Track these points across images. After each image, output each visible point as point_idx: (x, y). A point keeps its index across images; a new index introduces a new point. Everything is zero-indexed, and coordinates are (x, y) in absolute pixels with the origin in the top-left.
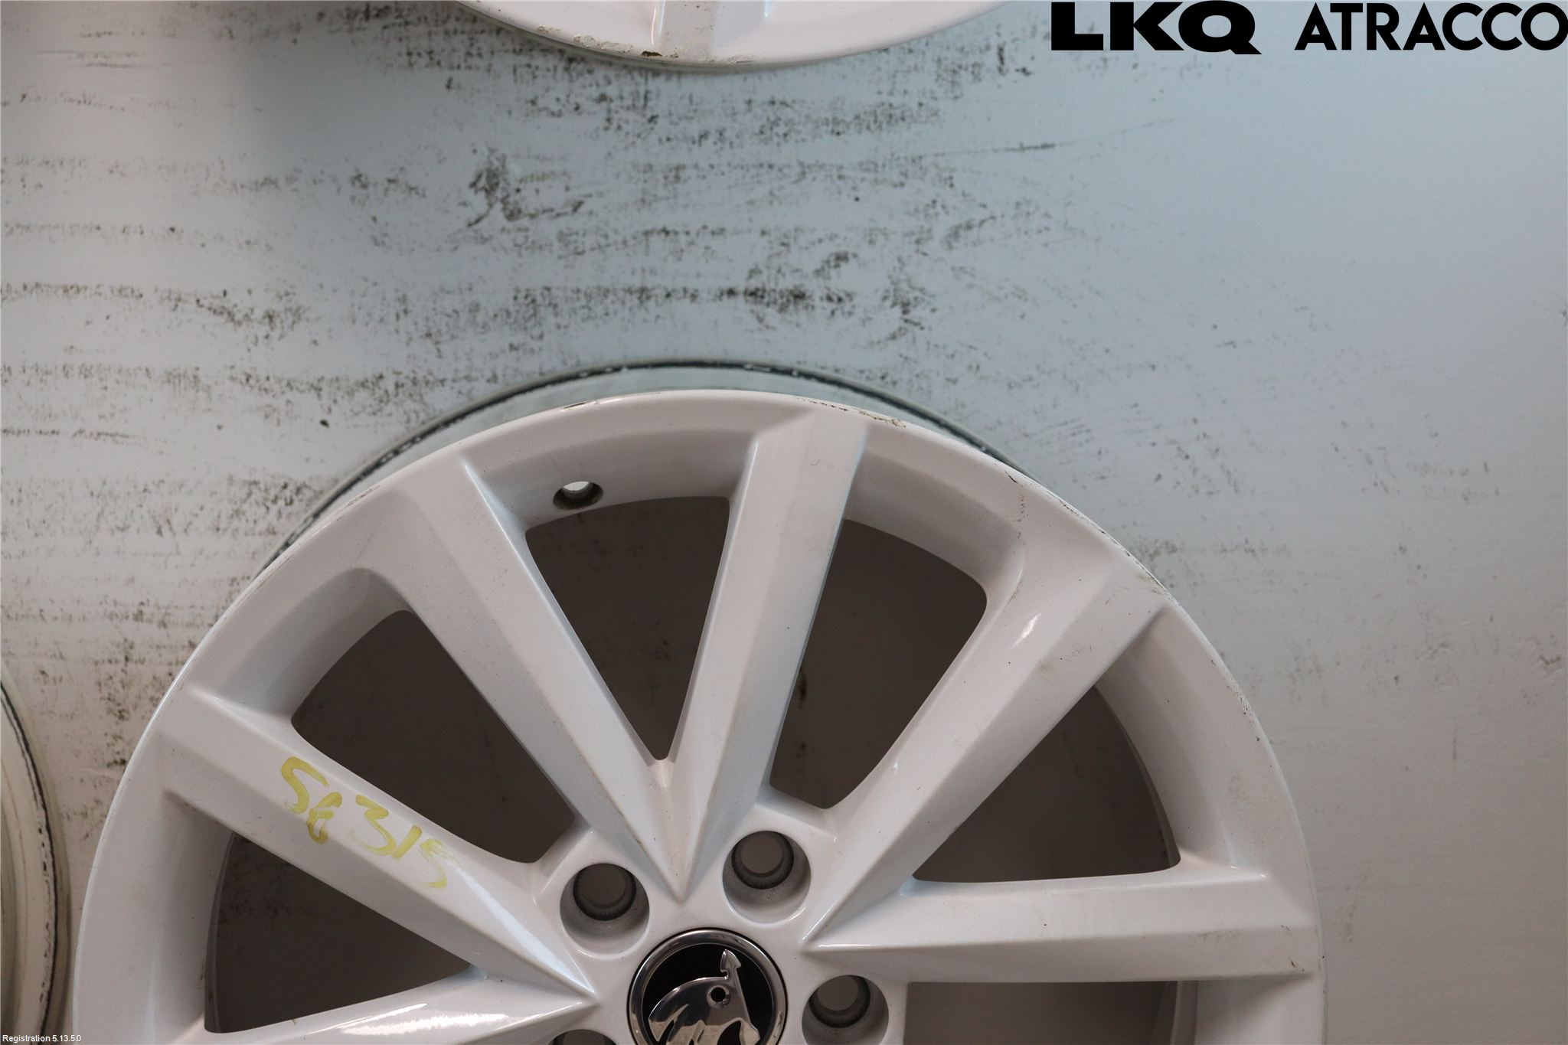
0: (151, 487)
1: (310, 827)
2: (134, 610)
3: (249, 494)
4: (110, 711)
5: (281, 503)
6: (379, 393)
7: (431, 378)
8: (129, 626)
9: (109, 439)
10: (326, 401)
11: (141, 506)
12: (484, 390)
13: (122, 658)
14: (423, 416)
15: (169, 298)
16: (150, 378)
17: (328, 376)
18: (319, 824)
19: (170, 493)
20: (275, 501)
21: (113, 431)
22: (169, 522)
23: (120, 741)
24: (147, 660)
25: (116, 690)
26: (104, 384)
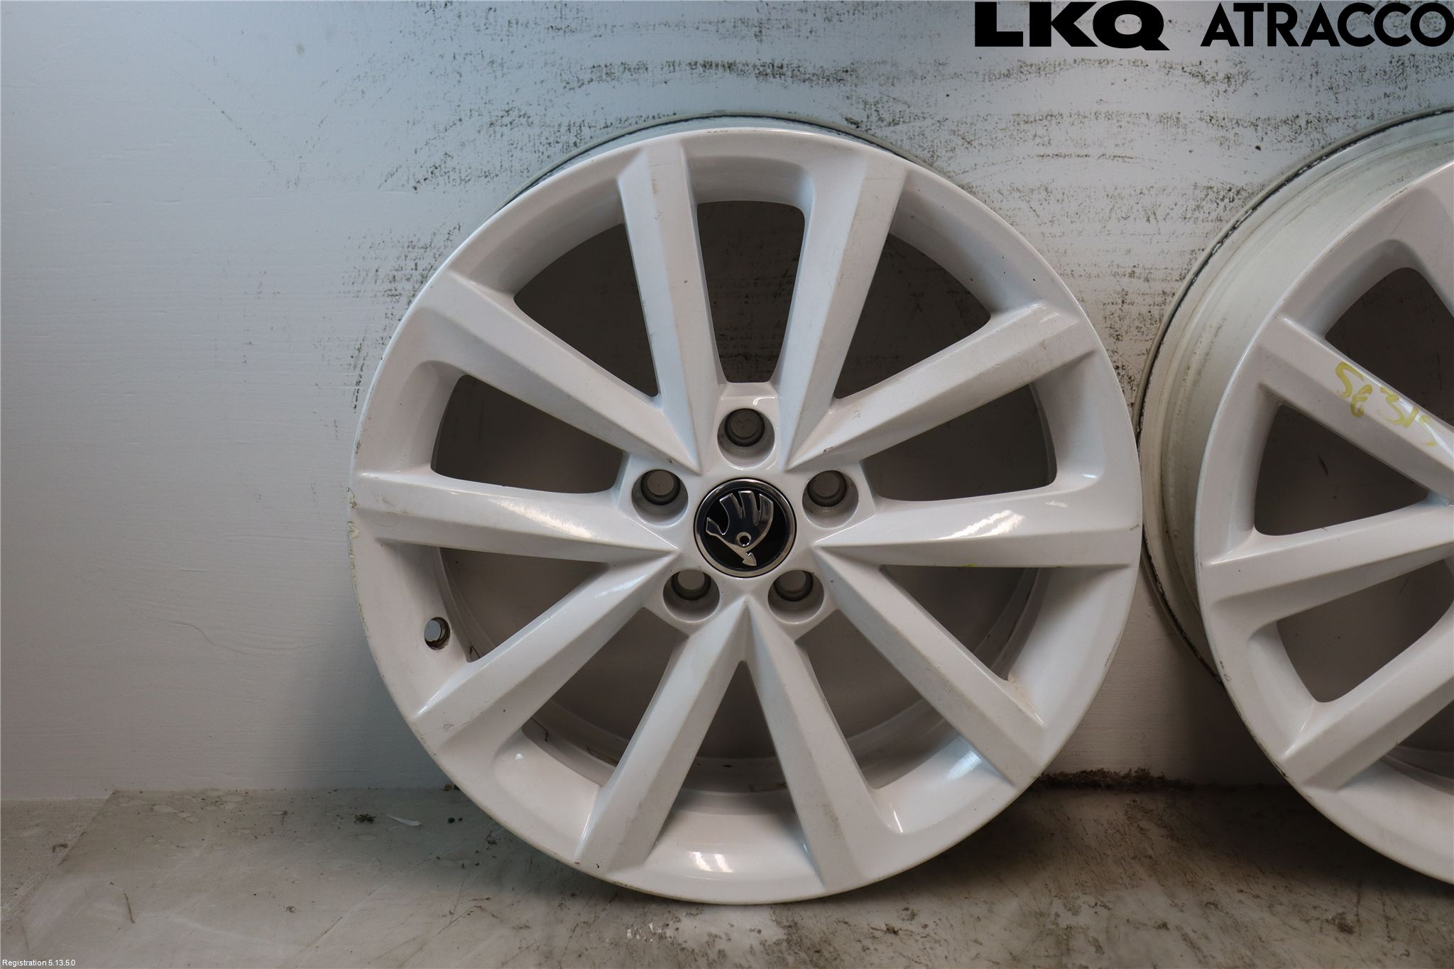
0: (1145, 191)
1: (1352, 407)
2: (1130, 270)
3: (1207, 195)
4: (1111, 335)
5: (1227, 200)
6: (1295, 127)
7: (1330, 117)
8: (1126, 279)
9: (1120, 160)
10: (1260, 133)
11: (1138, 203)
12: (1364, 125)
13: (1120, 301)
14: (1323, 142)
15: (1164, 67)
16: (1149, 120)
17: (1263, 117)
18: (1358, 405)
19: (1157, 195)
20: (1222, 200)
21: (1123, 155)
22: (1154, 214)
23: (1116, 354)
24: (1136, 302)
25: (1115, 322)
26: (1120, 123)
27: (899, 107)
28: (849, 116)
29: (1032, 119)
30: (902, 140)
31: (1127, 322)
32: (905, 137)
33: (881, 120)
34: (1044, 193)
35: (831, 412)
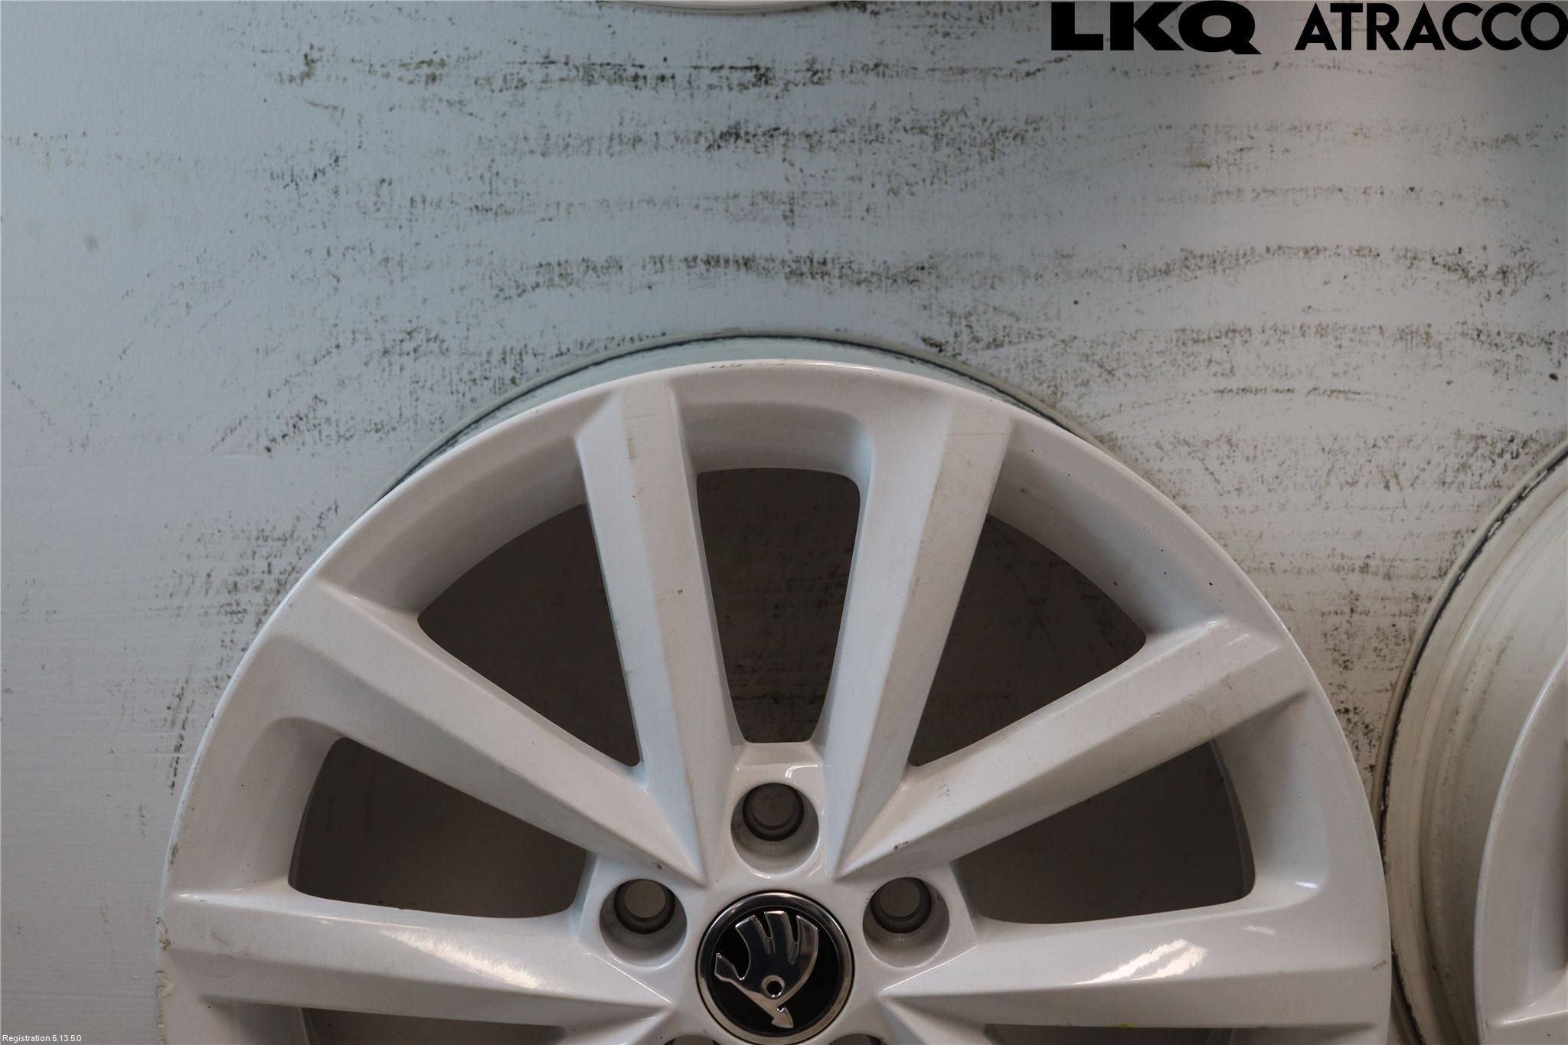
0: (1380, 443)
2: (1360, 563)
3: (1476, 449)
4: (1335, 661)
5: (1507, 456)
8: (1355, 578)
9: (1342, 396)
10: (1556, 355)
11: (1370, 461)
13: (1347, 610)
15: (1405, 257)
16: (1383, 335)
17: (1560, 329)
19: (1399, 448)
20: (1501, 455)
21: (1347, 389)
22: (1396, 476)
23: (1343, 689)
24: (1372, 611)
25: (1340, 641)
26: (1339, 342)
27: (1003, 321)
28: (927, 335)
29: (1205, 336)
30: (1008, 370)
31: (1358, 641)
32: (1012, 366)
33: (977, 340)
34: (1225, 448)
35: (904, 788)
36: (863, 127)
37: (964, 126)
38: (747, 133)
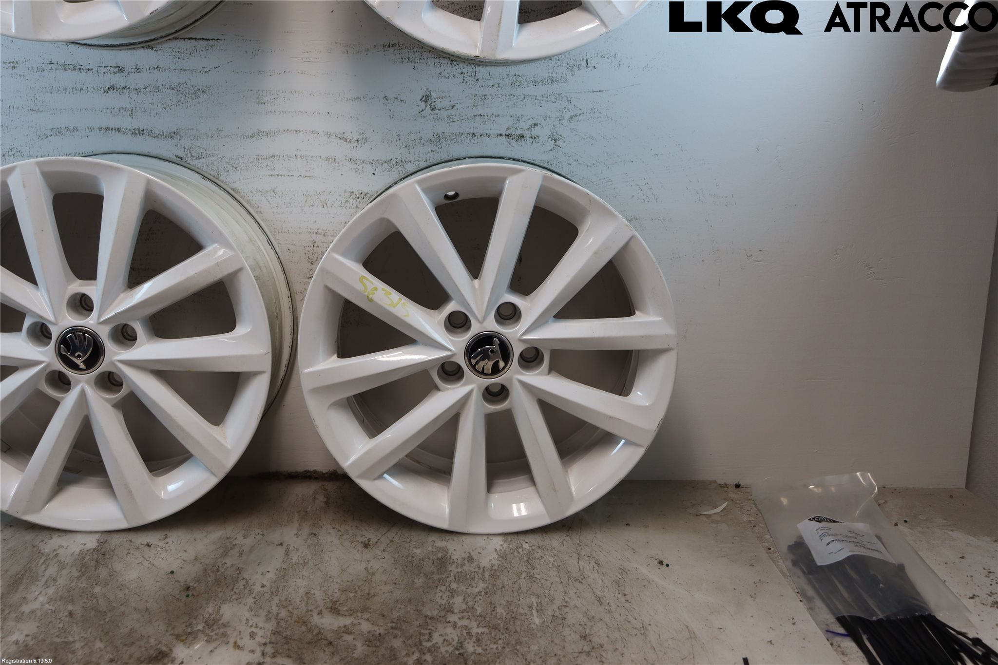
0: (321, 193)
1: (368, 297)
2: (316, 231)
3: (351, 196)
4: (309, 262)
5: (360, 198)
6: (391, 165)
7: (407, 160)
8: (315, 235)
9: (309, 178)
10: (374, 167)
11: (318, 199)
12: (423, 164)
13: (312, 245)
14: (404, 172)
15: (327, 134)
16: (321, 159)
17: (375, 159)
18: (370, 296)
19: (327, 195)
20: (358, 198)
21: (310, 176)
22: (326, 204)
23: (310, 270)
25: (310, 255)
26: (307, 161)
27: (201, 151)
28: (177, 155)
29: (265, 157)
30: (203, 167)
31: (316, 256)
32: (204, 165)
33: (192, 156)
34: (273, 193)
35: (122, 295)
36: (154, 87)
37: (186, 88)
38: (116, 88)
